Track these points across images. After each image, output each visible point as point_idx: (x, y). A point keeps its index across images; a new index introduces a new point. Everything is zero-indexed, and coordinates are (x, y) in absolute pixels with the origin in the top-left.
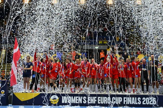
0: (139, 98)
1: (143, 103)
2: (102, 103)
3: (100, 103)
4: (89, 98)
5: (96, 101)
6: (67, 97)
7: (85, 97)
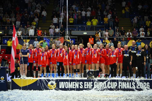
0: (134, 83)
1: (138, 88)
4: (85, 83)
5: (92, 85)
6: (64, 82)
7: (81, 83)
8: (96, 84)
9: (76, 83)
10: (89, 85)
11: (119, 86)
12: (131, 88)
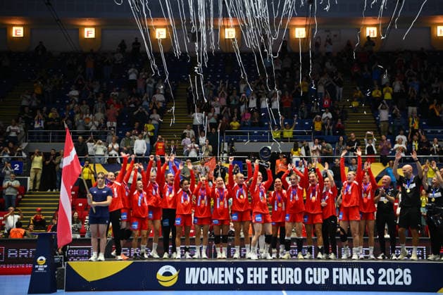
1: (381, 282)
2: (281, 282)
3: (276, 282)
4: (249, 270)
5: (267, 276)
7: (240, 270)
8: (276, 272)
9: (227, 269)
10: (259, 276)
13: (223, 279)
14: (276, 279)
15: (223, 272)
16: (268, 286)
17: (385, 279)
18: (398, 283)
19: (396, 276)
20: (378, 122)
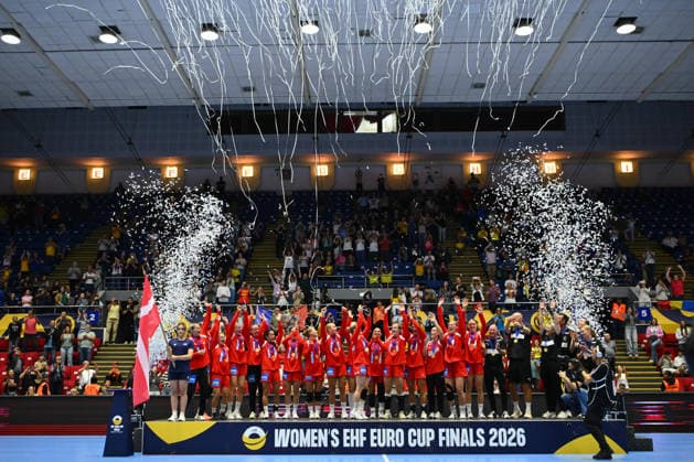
0: (480, 431)
1: (492, 444)
2: (382, 445)
3: (375, 445)
4: (346, 431)
5: (365, 438)
6: (288, 431)
7: (335, 431)
8: (376, 434)
9: (320, 431)
10: (357, 438)
11: (441, 438)
12: (474, 445)
13: (316, 441)
14: (376, 441)
15: (316, 434)
16: (367, 450)
17: (496, 440)
18: (511, 444)
19: (509, 436)
20: (484, 265)
